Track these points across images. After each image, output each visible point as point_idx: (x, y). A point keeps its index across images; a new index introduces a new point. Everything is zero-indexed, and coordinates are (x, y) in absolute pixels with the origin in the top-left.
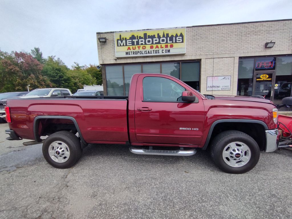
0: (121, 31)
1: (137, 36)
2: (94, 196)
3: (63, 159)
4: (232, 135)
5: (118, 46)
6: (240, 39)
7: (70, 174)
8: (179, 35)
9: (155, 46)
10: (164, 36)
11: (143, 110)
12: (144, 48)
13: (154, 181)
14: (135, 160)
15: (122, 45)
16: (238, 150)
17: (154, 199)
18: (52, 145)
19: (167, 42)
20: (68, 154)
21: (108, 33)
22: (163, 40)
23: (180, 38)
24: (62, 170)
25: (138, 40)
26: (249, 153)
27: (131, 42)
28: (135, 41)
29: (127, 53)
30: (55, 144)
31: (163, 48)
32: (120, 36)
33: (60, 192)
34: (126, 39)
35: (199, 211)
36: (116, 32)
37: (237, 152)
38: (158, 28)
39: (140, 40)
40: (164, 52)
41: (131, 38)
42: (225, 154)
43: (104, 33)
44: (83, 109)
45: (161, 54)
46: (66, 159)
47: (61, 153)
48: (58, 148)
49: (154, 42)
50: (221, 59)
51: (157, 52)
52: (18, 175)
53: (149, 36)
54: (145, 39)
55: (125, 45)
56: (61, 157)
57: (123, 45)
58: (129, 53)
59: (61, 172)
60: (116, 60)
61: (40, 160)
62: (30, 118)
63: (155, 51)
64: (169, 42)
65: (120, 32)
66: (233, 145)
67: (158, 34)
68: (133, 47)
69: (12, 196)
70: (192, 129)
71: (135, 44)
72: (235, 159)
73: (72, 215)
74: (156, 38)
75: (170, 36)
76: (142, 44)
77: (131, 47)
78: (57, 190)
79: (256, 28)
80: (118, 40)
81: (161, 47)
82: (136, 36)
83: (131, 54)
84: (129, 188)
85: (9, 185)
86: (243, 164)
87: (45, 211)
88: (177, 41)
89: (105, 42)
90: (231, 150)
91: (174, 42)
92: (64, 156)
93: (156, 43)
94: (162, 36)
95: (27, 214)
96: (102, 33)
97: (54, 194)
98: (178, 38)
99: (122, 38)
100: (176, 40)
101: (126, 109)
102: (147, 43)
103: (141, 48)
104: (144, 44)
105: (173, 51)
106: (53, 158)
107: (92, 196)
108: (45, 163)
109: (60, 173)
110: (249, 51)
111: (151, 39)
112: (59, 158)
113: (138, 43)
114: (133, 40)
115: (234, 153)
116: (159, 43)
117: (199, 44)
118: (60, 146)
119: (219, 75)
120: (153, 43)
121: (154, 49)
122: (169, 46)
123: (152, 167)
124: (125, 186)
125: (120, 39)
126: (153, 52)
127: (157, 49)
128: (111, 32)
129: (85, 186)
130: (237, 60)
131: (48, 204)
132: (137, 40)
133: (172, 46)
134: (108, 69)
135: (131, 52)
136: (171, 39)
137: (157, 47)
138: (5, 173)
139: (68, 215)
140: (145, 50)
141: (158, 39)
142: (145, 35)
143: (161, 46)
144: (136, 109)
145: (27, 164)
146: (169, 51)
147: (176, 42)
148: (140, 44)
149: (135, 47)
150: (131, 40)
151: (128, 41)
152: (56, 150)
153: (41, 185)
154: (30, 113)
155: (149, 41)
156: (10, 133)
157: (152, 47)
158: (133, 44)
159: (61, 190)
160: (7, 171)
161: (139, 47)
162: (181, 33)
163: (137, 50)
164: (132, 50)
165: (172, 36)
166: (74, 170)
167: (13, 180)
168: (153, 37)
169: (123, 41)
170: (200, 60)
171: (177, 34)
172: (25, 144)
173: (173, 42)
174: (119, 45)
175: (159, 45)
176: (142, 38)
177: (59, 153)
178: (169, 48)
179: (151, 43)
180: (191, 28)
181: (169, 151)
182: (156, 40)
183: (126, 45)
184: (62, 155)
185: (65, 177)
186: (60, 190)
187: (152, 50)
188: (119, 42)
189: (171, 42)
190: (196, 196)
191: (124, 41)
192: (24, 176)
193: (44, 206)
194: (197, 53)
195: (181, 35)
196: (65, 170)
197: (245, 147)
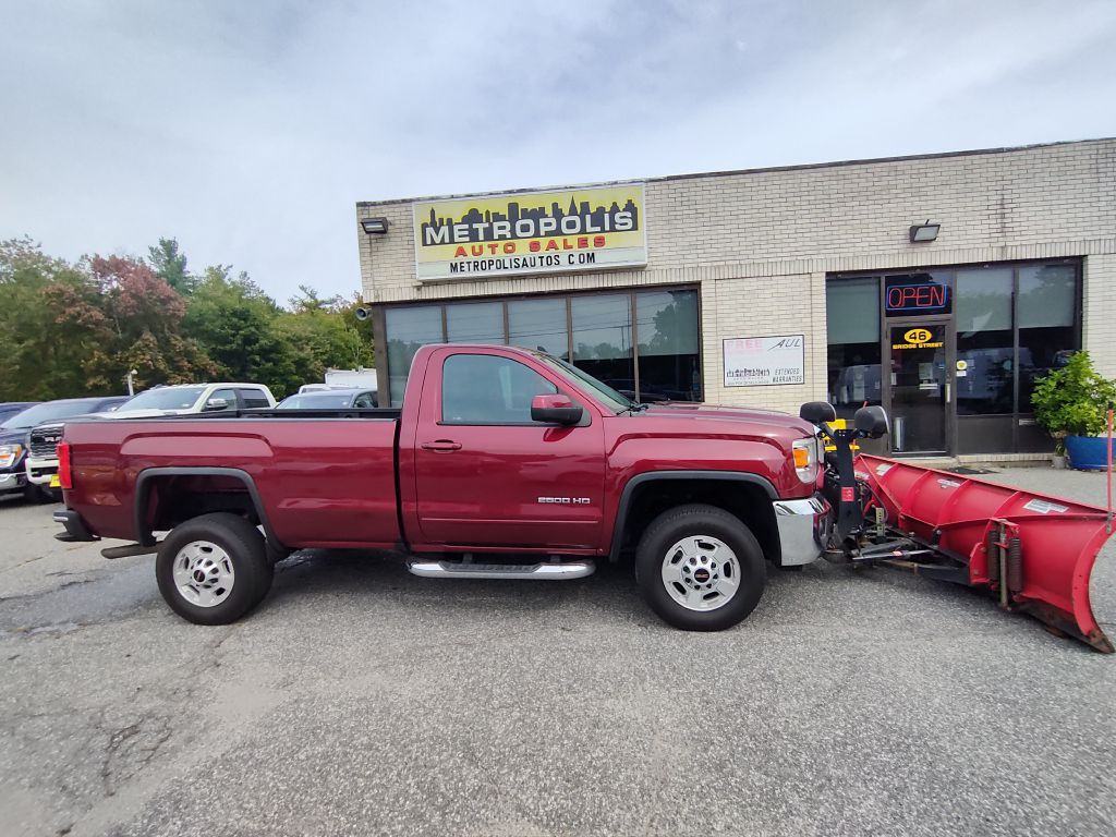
0: (437, 198)
1: (488, 212)
2: (285, 684)
3: (215, 596)
4: (684, 517)
5: (425, 244)
6: (823, 215)
7: (232, 639)
8: (622, 206)
9: (544, 242)
10: (573, 211)
11: (438, 449)
12: (510, 248)
13: (460, 650)
14: (429, 602)
15: (438, 240)
16: (704, 559)
17: (442, 689)
18: (184, 555)
19: (583, 231)
20: (227, 580)
21: (393, 202)
22: (571, 225)
23: (625, 217)
24: (209, 628)
25: (491, 225)
26: (736, 569)
27: (466, 233)
28: (480, 227)
29: (454, 268)
30: (193, 551)
31: (571, 247)
32: (433, 212)
33: (195, 678)
34: (450, 220)
35: (546, 710)
36: (418, 200)
37: (700, 565)
38: (555, 185)
39: (496, 225)
40: (577, 261)
41: (465, 220)
42: (670, 572)
43: (379, 204)
44: (274, 449)
45: (564, 266)
46: (224, 596)
47: (209, 576)
48: (200, 562)
49: (543, 230)
50: (767, 282)
51: (554, 261)
52: (83, 640)
53: (524, 211)
54: (513, 220)
55: (447, 240)
56: (209, 591)
57: (442, 242)
58: (461, 267)
59: (205, 633)
60: (419, 288)
61: (148, 605)
62: (125, 477)
63: (544, 260)
64: (589, 228)
65: (432, 199)
66: (688, 545)
67: (555, 205)
68: (473, 248)
69: (64, 687)
70: (572, 500)
71: (481, 237)
72: (697, 587)
73: (218, 723)
74: (546, 216)
75: (593, 210)
76: (502, 237)
77: (467, 247)
78: (188, 673)
79: (876, 179)
80: (424, 226)
81: (566, 247)
82: (482, 211)
83: (466, 268)
84: (386, 666)
85: (55, 664)
86: (720, 602)
87: (150, 715)
88: (617, 227)
89: (384, 232)
90: (685, 561)
91: (607, 228)
92: (217, 586)
93: (548, 234)
94: (566, 211)
95: (100, 723)
96: (374, 204)
97: (178, 681)
98: (621, 217)
99: (437, 220)
100: (612, 223)
101: (391, 444)
102: (519, 233)
103: (500, 250)
104: (509, 236)
105: (604, 259)
106: (184, 591)
107: (278, 685)
108: (162, 612)
109: (203, 636)
110: (857, 254)
111: (530, 222)
112: (203, 591)
113: (489, 235)
114: (475, 226)
115: (693, 569)
116: (558, 232)
117: (691, 234)
118: (206, 557)
119: (763, 332)
120: (537, 234)
121: (543, 252)
122: (591, 242)
123: (473, 618)
124: (376, 663)
125: (433, 224)
126: (538, 261)
127: (552, 252)
128: (404, 201)
129: (266, 664)
130: (820, 283)
131: (159, 702)
132: (487, 225)
133: (600, 242)
134: (393, 317)
135: (469, 263)
136: (598, 219)
137: (552, 245)
138: (46, 638)
139: (208, 722)
140: (513, 256)
141: (553, 221)
142: (513, 207)
143: (565, 241)
144: (419, 446)
145: (110, 615)
146: (591, 257)
147: (613, 229)
148: (496, 237)
149: (481, 247)
150: (466, 226)
151: (456, 228)
152: (196, 569)
153: (146, 663)
154: (127, 461)
155: (525, 228)
156: (66, 519)
157: (535, 247)
158: (473, 236)
159: (199, 673)
160: (52, 633)
161: (493, 247)
162: (630, 201)
163: (487, 255)
164: (471, 258)
165: (601, 210)
166: (245, 628)
167: (66, 653)
168: (537, 214)
169: (439, 228)
170: (699, 284)
171: (615, 204)
172: (110, 554)
173: (603, 231)
174: (429, 242)
175: (559, 240)
176: (502, 218)
177: (202, 578)
178: (591, 248)
179: (532, 232)
180: (663, 183)
181: (514, 567)
182: (549, 224)
183: (452, 241)
184: (210, 584)
185: (214, 645)
186: (196, 672)
187: (537, 254)
188: (430, 230)
189: (598, 229)
190: (558, 681)
191: (445, 230)
192: (100, 645)
193: (147, 707)
194: (687, 261)
195: (630, 207)
196: (218, 628)
197: (723, 553)
